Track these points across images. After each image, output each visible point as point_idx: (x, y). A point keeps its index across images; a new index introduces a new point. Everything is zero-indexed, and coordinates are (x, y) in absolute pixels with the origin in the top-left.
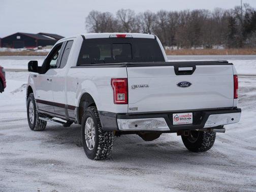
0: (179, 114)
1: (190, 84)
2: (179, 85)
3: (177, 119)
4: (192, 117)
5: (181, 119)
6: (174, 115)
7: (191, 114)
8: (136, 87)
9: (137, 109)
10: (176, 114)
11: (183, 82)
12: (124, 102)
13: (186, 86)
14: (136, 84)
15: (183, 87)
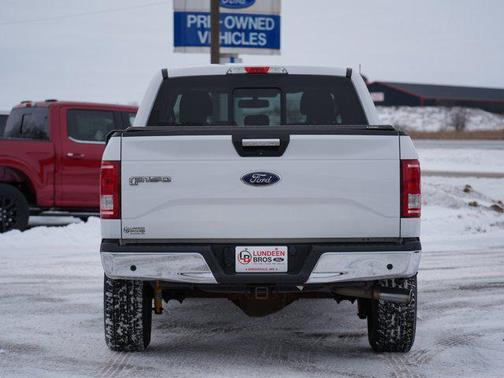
0: (251, 249)
1: (274, 179)
2: (247, 179)
3: (247, 259)
4: (286, 257)
5: (255, 260)
6: (238, 249)
7: (284, 249)
8: (139, 180)
9: (142, 230)
10: (243, 248)
11: (256, 174)
12: (112, 213)
13: (264, 184)
14: (138, 175)
15: (256, 184)
